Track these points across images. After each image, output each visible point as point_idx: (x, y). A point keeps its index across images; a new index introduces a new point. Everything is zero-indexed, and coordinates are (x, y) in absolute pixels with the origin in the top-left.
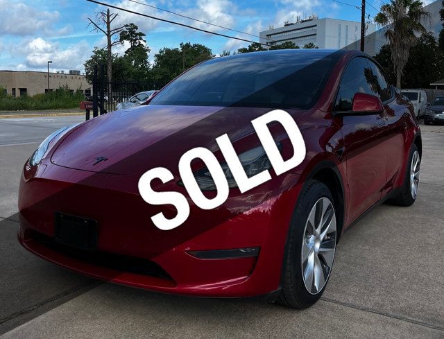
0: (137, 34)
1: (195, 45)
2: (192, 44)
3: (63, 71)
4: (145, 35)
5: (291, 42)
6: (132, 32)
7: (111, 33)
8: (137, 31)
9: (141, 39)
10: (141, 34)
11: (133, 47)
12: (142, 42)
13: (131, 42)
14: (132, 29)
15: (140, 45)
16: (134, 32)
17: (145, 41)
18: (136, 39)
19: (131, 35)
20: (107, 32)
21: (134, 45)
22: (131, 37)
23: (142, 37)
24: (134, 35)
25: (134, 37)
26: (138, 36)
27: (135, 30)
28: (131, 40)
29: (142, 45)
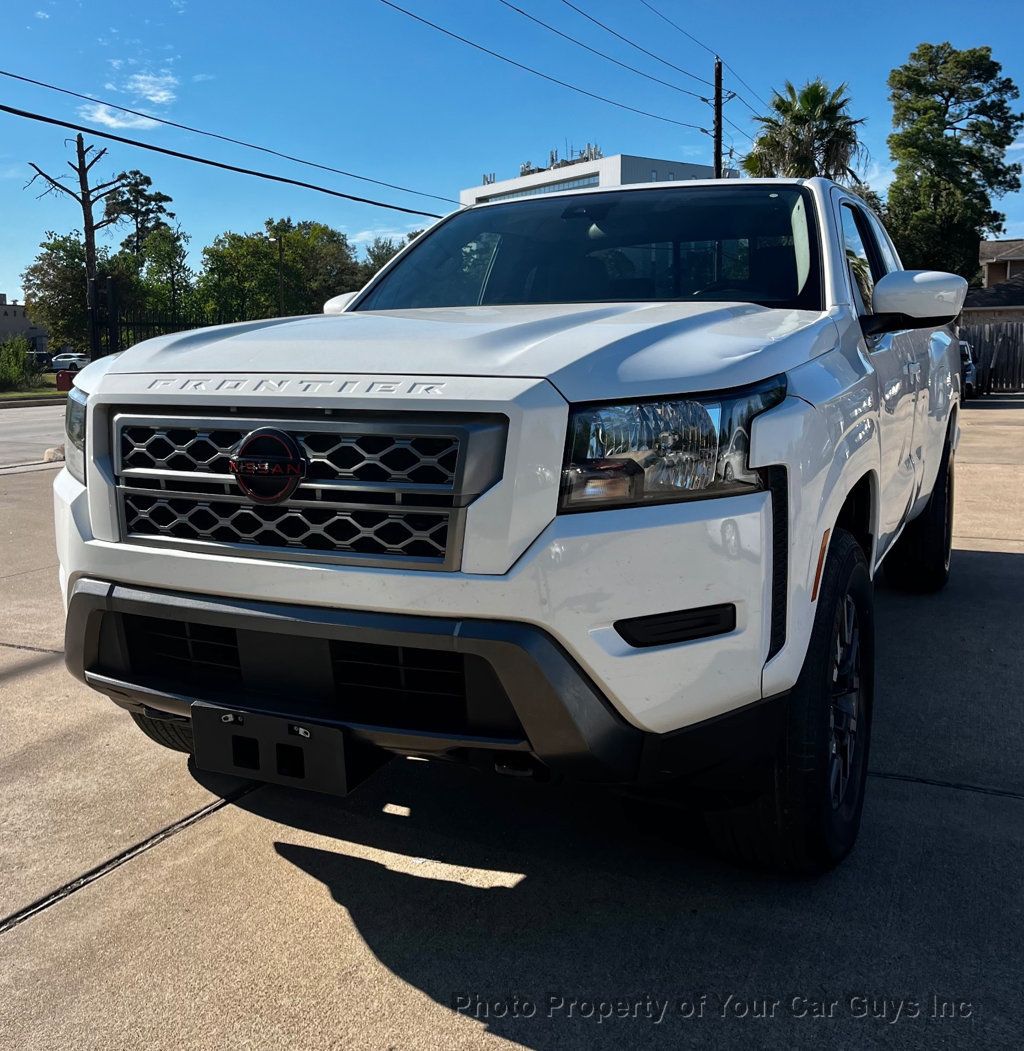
0: (149, 199)
1: (305, 226)
2: (294, 223)
4: (171, 200)
7: (92, 198)
8: (150, 191)
9: (161, 209)
10: (161, 198)
11: (142, 231)
12: (164, 218)
13: (135, 217)
14: (137, 184)
15: (159, 224)
16: (141, 193)
17: (172, 215)
18: (153, 212)
19: (136, 201)
20: (80, 196)
21: (143, 225)
22: (135, 206)
23: (164, 204)
24: (143, 201)
25: (143, 206)
26: (153, 203)
27: (145, 187)
28: (136, 214)
29: (165, 224)
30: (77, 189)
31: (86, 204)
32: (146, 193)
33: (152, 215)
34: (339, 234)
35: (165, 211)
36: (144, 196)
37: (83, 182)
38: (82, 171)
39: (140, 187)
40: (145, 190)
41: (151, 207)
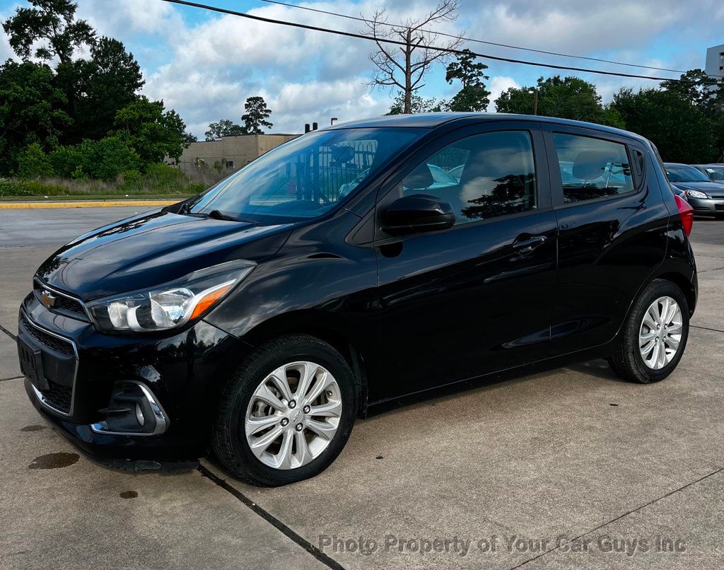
0: (474, 67)
1: (567, 80)
2: (562, 79)
4: (485, 67)
6: (465, 63)
7: (411, 71)
9: (480, 74)
10: (480, 66)
11: (467, 88)
12: (482, 79)
13: (464, 80)
14: (467, 58)
15: (478, 84)
16: (468, 64)
17: (487, 78)
18: (475, 76)
19: (465, 69)
20: (405, 69)
21: (468, 85)
22: (464, 72)
23: (483, 71)
24: (468, 68)
25: (469, 71)
27: (471, 59)
28: (465, 77)
29: (482, 84)
31: (408, 74)
32: (472, 64)
33: (474, 78)
35: (482, 75)
36: (471, 66)
37: (408, 60)
38: (408, 53)
39: (469, 60)
40: (471, 61)
41: (474, 73)
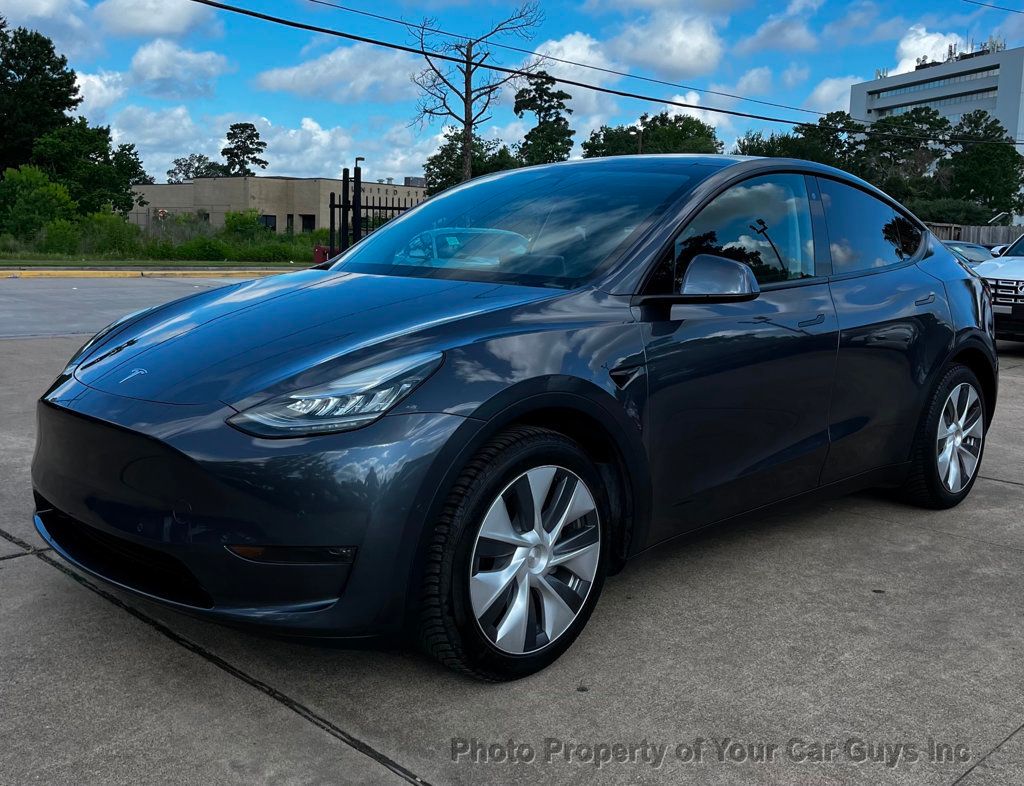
3: (390, 179)
4: (568, 97)
5: (927, 109)
6: (541, 91)
8: (554, 89)
9: (561, 106)
10: (561, 95)
11: (544, 124)
12: (564, 114)
13: (539, 113)
14: (543, 83)
15: (559, 119)
17: (570, 111)
18: (553, 107)
19: (541, 98)
20: (464, 95)
21: (544, 118)
22: (539, 103)
23: (564, 101)
24: (546, 98)
25: (546, 101)
26: (555, 100)
27: (549, 86)
28: (540, 109)
29: (564, 119)
30: (462, 90)
31: (468, 102)
32: (550, 91)
33: (553, 111)
34: (709, 128)
35: (564, 107)
36: (547, 94)
37: (468, 82)
38: (468, 74)
39: (546, 86)
40: (548, 88)
41: (553, 103)
